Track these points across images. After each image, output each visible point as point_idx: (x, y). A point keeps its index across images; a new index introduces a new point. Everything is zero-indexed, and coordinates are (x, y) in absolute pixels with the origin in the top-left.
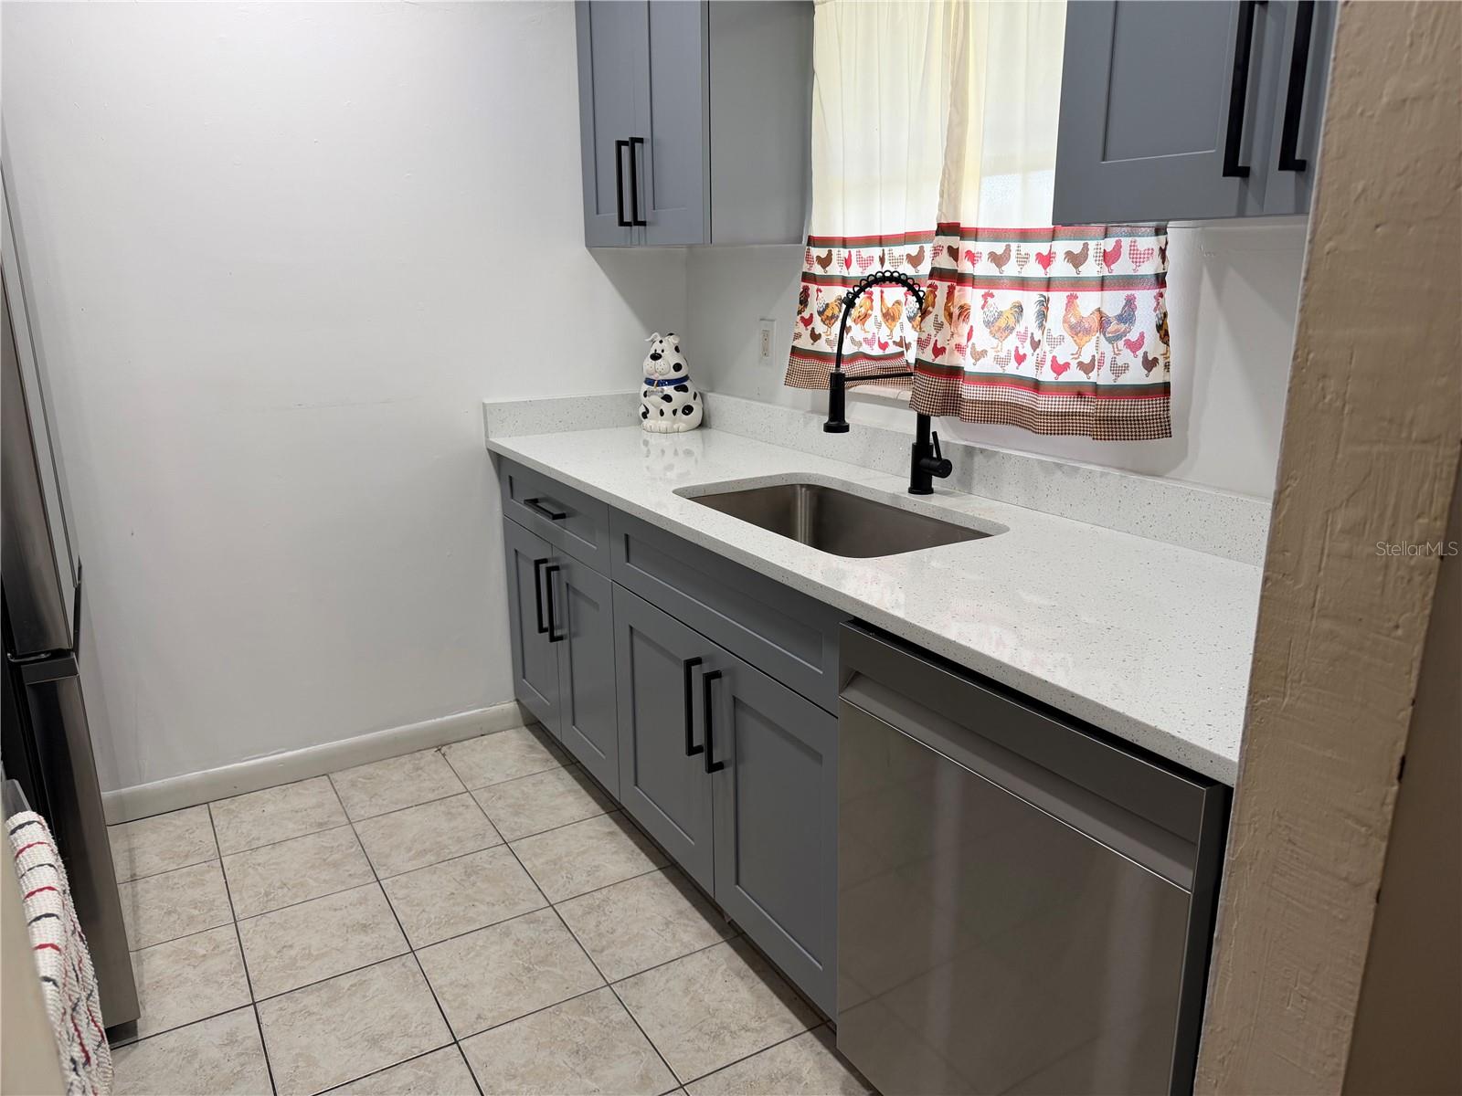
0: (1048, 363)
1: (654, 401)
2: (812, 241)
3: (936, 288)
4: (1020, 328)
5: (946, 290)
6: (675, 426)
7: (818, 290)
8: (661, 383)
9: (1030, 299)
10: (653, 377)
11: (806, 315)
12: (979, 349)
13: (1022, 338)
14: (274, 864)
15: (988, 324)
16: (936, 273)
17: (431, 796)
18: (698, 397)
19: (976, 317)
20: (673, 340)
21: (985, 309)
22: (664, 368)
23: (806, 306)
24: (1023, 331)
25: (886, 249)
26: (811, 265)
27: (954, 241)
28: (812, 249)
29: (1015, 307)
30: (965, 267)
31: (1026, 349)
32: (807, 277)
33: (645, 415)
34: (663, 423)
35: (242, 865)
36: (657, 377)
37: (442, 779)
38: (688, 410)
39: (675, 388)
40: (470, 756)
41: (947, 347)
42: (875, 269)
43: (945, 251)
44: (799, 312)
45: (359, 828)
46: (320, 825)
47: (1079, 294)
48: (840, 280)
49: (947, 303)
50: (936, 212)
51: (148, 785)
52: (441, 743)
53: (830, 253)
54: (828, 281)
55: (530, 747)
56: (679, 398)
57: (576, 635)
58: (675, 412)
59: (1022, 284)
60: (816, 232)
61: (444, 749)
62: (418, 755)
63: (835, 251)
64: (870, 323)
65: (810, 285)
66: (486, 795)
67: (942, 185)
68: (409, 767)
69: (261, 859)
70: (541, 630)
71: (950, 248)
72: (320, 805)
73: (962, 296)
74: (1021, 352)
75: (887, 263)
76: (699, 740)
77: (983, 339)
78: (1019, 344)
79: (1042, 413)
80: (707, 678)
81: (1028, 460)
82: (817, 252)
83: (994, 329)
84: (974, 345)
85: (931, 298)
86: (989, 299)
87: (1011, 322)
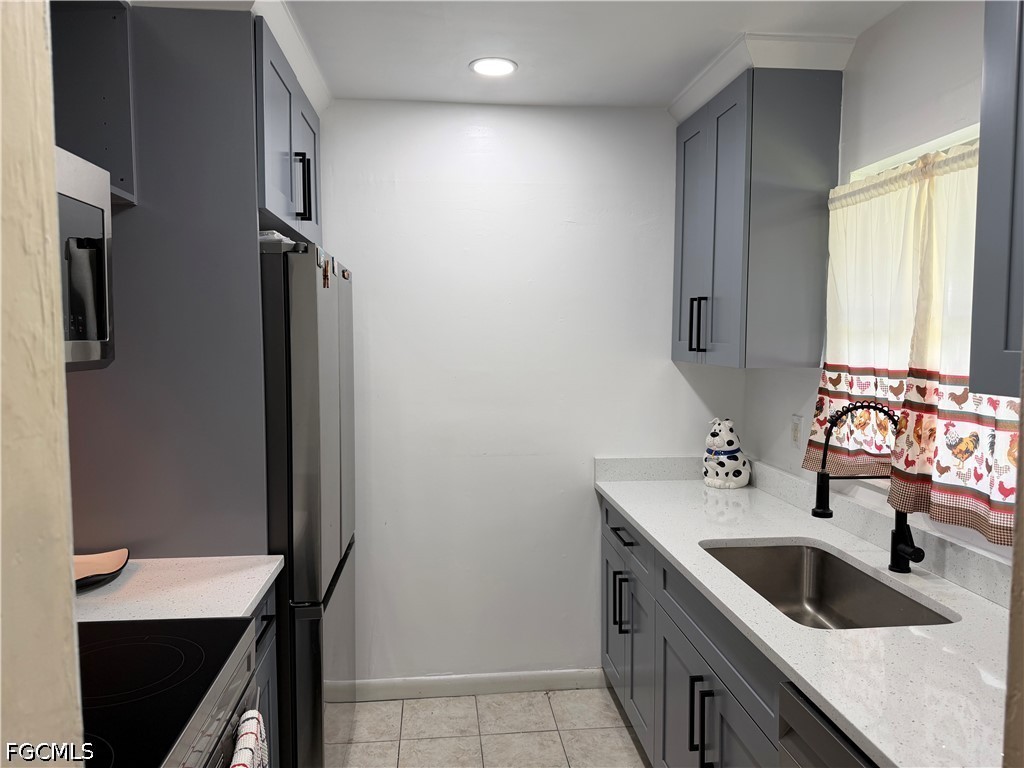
0: (996, 486)
1: (712, 465)
2: (827, 367)
3: (908, 415)
4: (977, 453)
5: (915, 418)
6: (727, 484)
7: (831, 401)
8: (717, 453)
9: (984, 432)
10: (712, 448)
11: (821, 418)
12: (943, 465)
13: (979, 460)
14: (429, 753)
15: (950, 447)
16: (907, 404)
17: (534, 728)
18: (747, 464)
19: (940, 440)
20: (729, 424)
21: (948, 436)
22: (720, 443)
23: (821, 411)
24: (980, 456)
25: (879, 379)
26: (826, 383)
27: (922, 383)
28: (827, 372)
29: (973, 436)
30: (932, 399)
31: (983, 470)
32: (823, 391)
33: (706, 473)
34: (718, 482)
35: (410, 749)
36: (714, 448)
37: (544, 716)
38: (737, 473)
39: (728, 458)
40: (566, 702)
41: (917, 461)
42: (870, 392)
43: (915, 388)
44: (816, 416)
45: (484, 739)
46: (462, 731)
48: (846, 395)
49: (915, 428)
50: (908, 359)
51: (372, 681)
52: (549, 688)
53: (839, 376)
54: (839, 395)
55: (607, 705)
56: (731, 465)
57: (637, 631)
58: (727, 474)
59: (979, 419)
60: (829, 362)
61: (550, 693)
62: (533, 694)
63: (843, 375)
64: (869, 429)
65: (825, 397)
66: (569, 736)
67: (913, 340)
68: (525, 702)
69: (422, 748)
70: (615, 623)
71: (918, 387)
72: (466, 717)
73: (930, 422)
74: (979, 472)
75: (879, 388)
76: (697, 741)
77: (946, 457)
78: (977, 465)
79: (992, 526)
80: (704, 694)
81: (989, 559)
82: (830, 374)
83: (956, 451)
84: (938, 461)
85: (904, 422)
86: (951, 428)
87: (971, 447)
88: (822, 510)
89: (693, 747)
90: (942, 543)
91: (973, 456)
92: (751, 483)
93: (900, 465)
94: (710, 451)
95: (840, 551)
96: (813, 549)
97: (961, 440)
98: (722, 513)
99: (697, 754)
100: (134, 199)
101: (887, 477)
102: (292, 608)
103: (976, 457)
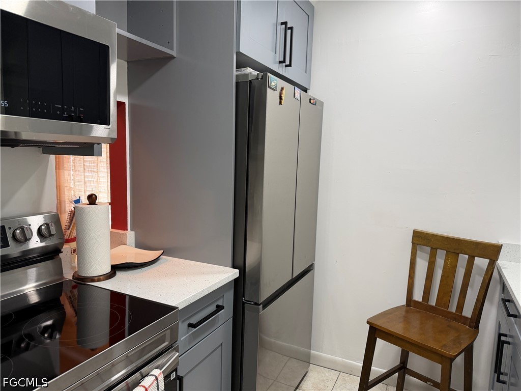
51: (323, 355)
57: (513, 384)
70: (496, 372)
100: (174, 53)
102: (244, 303)
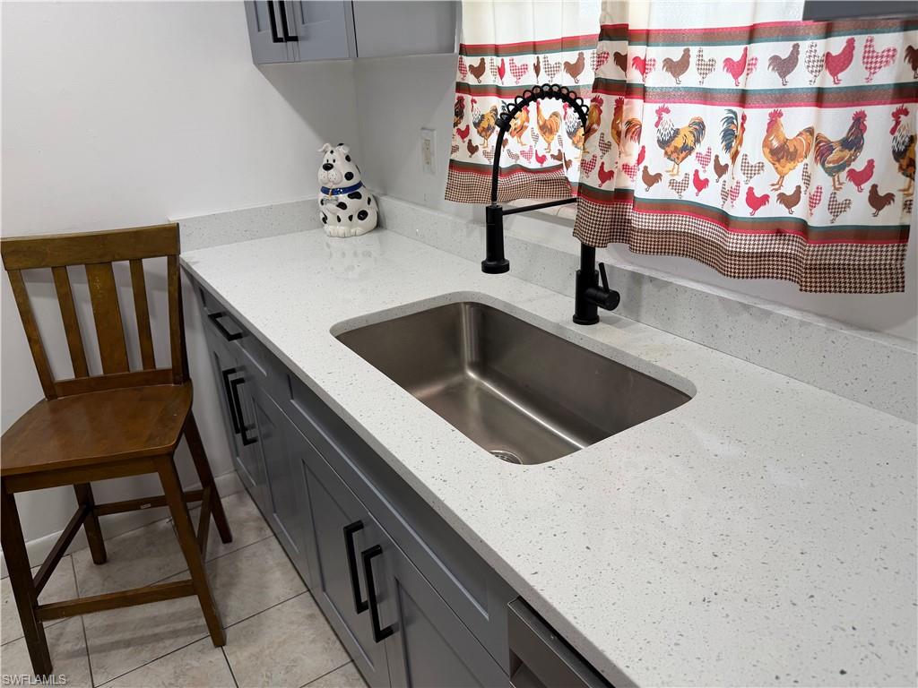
1: (330, 209)
2: (465, 50)
3: (601, 102)
5: (613, 105)
6: (353, 231)
7: (473, 101)
8: (335, 192)
9: (715, 117)
10: (327, 186)
11: (462, 127)
12: (652, 172)
13: (703, 160)
15: (662, 144)
16: (601, 85)
18: (373, 201)
19: (649, 136)
20: (343, 150)
21: (660, 127)
22: (336, 177)
23: (462, 117)
24: (704, 152)
25: (541, 56)
26: (464, 74)
27: (620, 46)
28: (465, 58)
29: (694, 123)
30: (634, 76)
31: (709, 173)
32: (462, 87)
33: (325, 219)
34: (340, 229)
36: (330, 186)
38: (363, 215)
39: (349, 196)
41: (616, 171)
42: (530, 80)
43: (611, 59)
44: (456, 124)
47: (784, 110)
48: (494, 91)
49: (614, 121)
50: (599, 13)
53: (483, 62)
54: (483, 91)
56: (354, 205)
58: (351, 218)
59: (706, 96)
60: (467, 41)
63: (487, 59)
70: (237, 431)
73: (631, 110)
75: (542, 71)
76: (364, 597)
77: (656, 161)
78: (699, 167)
79: (731, 254)
80: (368, 555)
81: (708, 295)
82: (469, 61)
83: (669, 150)
84: (646, 168)
85: (595, 114)
86: (664, 114)
87: (690, 142)
88: (495, 262)
89: (360, 607)
90: (637, 278)
91: (694, 154)
92: (379, 225)
93: (593, 181)
94: (325, 191)
95: (506, 304)
96: (472, 304)
97: (677, 132)
98: (350, 268)
99: (367, 613)
101: (574, 200)
103: (699, 156)
